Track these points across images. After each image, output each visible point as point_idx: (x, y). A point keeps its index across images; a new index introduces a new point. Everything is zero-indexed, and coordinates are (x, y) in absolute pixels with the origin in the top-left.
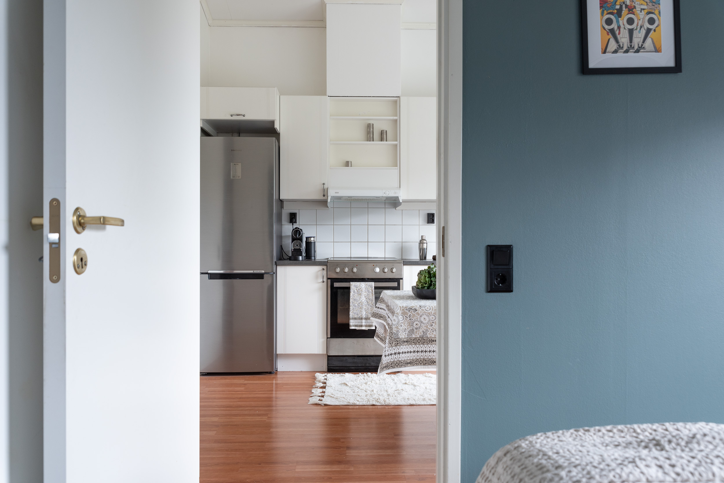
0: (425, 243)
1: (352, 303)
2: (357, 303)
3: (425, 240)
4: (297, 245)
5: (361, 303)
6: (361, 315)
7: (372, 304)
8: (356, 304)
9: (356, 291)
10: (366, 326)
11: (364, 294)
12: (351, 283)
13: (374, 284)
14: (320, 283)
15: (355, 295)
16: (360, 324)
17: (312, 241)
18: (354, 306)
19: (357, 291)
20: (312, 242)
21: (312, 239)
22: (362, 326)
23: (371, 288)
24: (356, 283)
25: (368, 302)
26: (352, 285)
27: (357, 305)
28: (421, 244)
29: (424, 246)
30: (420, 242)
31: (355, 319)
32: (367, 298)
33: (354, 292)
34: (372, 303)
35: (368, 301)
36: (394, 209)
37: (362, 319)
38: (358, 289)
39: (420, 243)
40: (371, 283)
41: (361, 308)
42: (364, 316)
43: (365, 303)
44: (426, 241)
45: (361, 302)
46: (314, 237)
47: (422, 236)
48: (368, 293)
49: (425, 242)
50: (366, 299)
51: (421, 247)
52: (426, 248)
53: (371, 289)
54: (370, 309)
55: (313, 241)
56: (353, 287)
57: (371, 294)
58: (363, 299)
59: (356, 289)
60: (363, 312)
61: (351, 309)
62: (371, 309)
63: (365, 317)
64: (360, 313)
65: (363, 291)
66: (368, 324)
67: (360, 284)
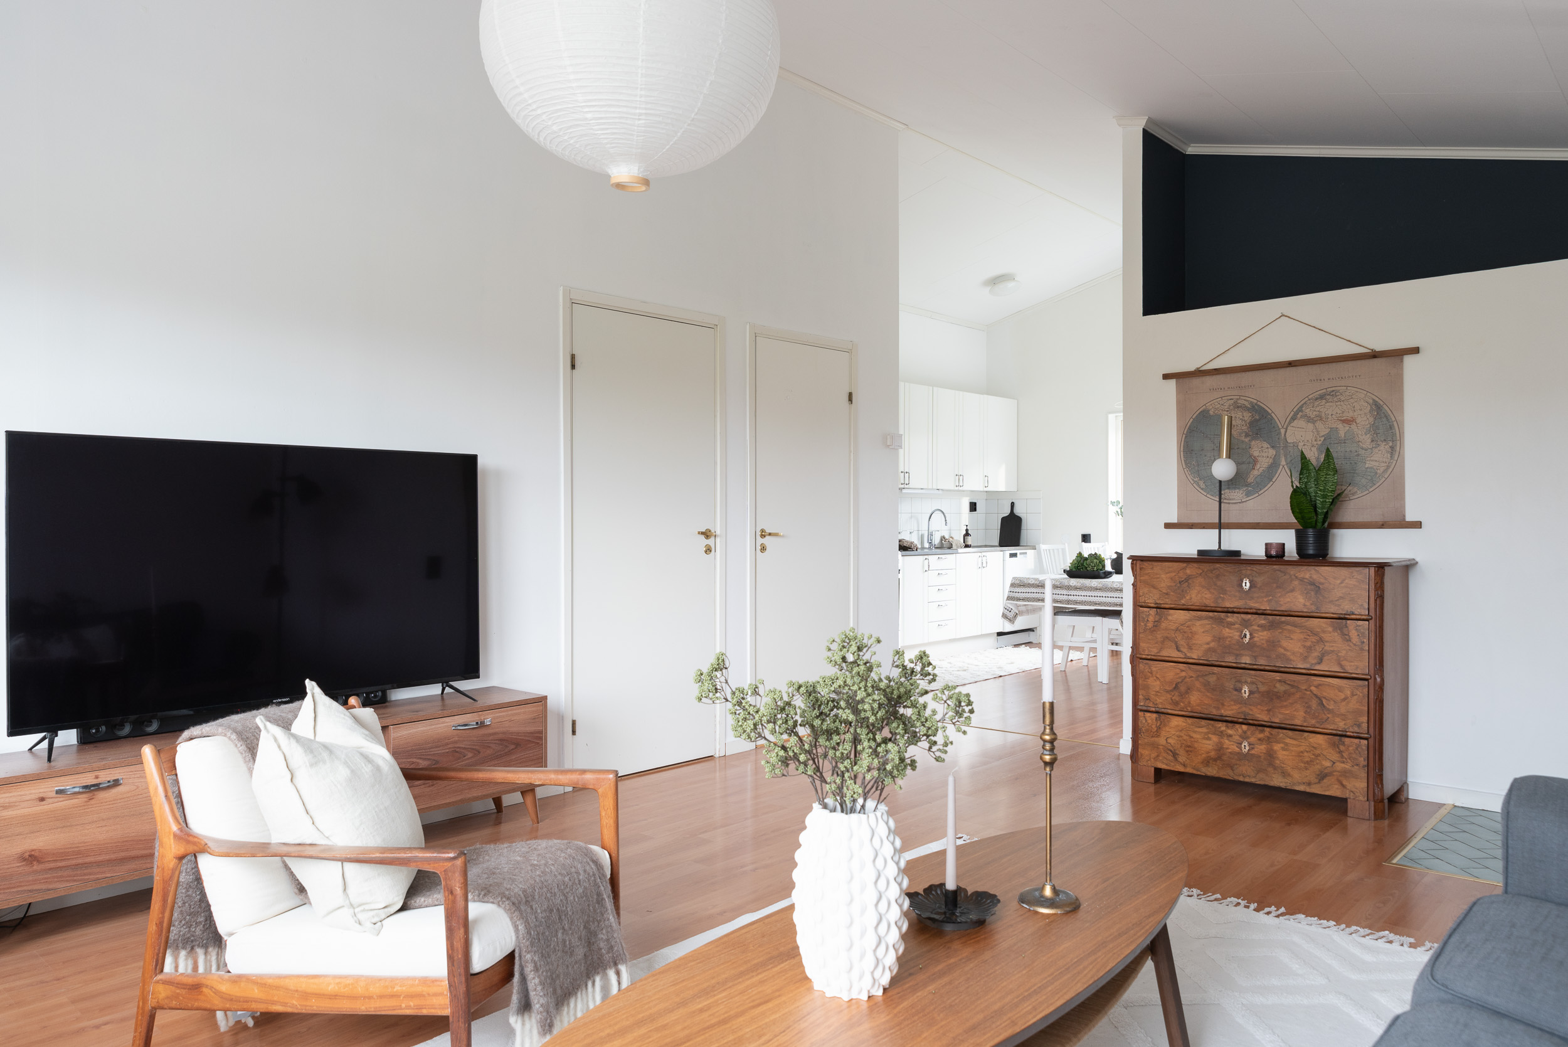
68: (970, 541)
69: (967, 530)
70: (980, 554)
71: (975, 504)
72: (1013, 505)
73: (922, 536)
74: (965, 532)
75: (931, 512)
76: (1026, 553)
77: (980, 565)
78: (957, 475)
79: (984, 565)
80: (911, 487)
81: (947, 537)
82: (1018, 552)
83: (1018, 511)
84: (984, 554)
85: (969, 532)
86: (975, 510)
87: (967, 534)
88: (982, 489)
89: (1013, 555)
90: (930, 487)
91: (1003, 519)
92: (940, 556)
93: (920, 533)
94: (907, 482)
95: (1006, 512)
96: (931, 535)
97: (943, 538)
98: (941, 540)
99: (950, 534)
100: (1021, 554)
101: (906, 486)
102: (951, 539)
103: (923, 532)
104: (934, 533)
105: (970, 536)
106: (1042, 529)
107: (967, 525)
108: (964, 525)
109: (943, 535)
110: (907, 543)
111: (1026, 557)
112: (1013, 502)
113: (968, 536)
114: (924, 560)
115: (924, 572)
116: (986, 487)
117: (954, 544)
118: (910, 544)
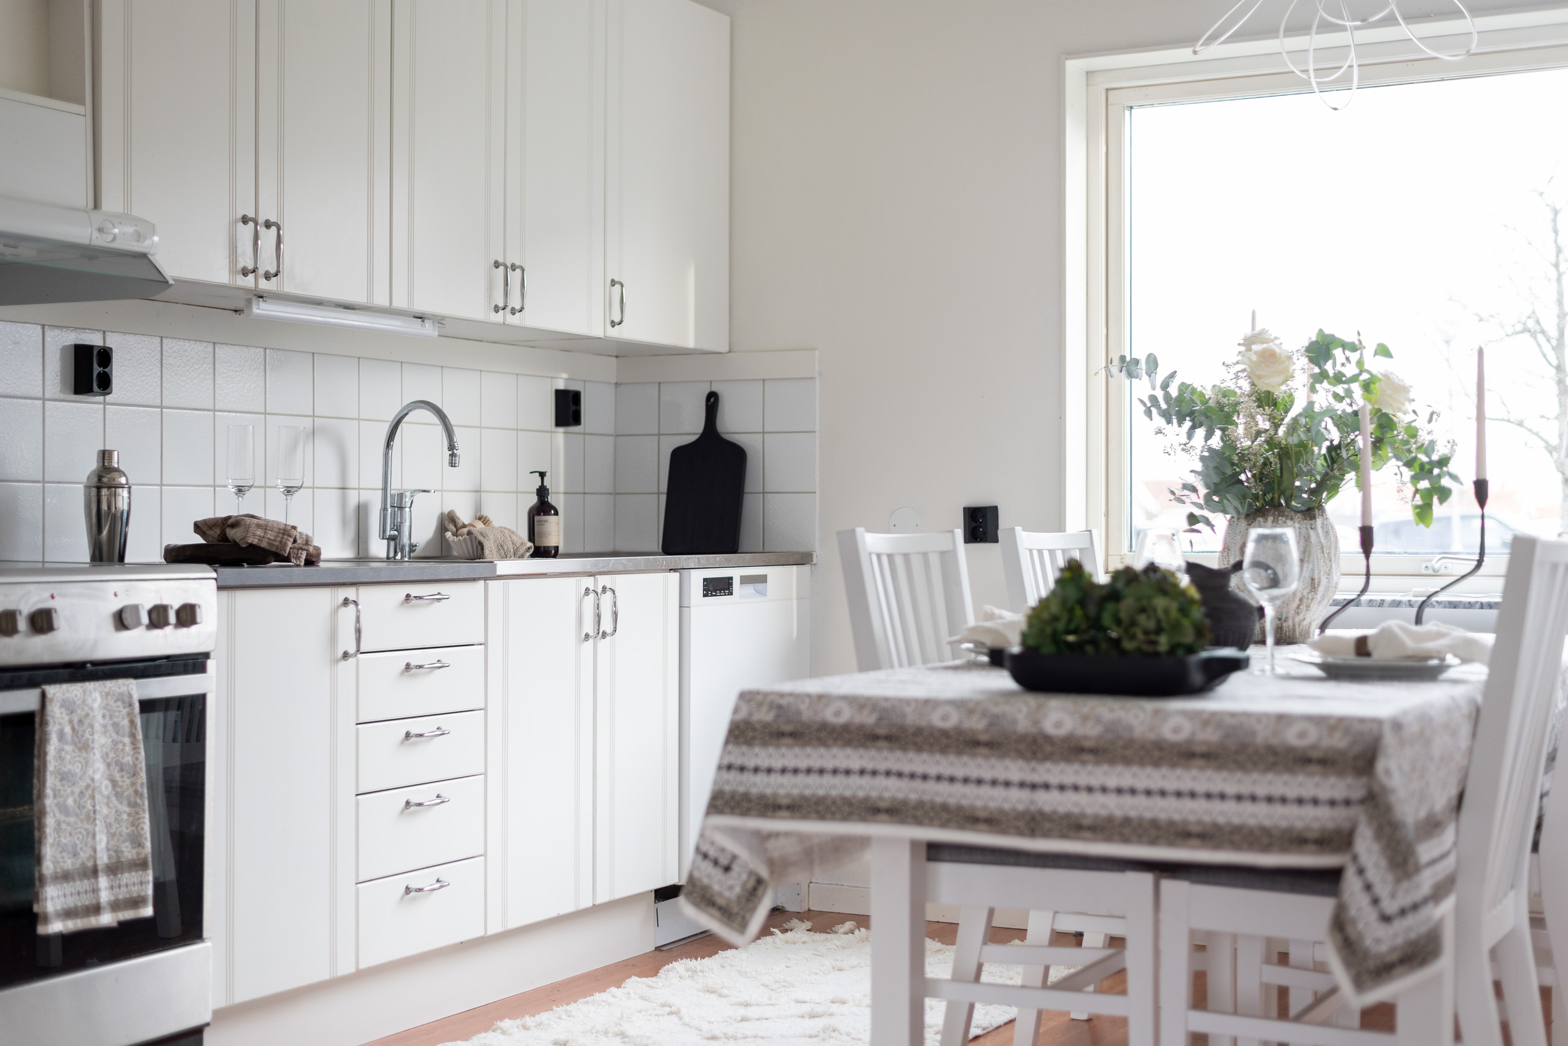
0: (122, 486)
1: (55, 796)
2: (73, 793)
3: (117, 470)
5: (91, 790)
6: (91, 851)
7: (136, 792)
8: (70, 801)
9: (68, 729)
10: (115, 906)
11: (101, 741)
12: (52, 690)
13: (135, 690)
15: (67, 753)
16: (86, 900)
18: (63, 809)
19: (73, 729)
22: (96, 909)
24: (68, 691)
25: (114, 783)
26: (52, 700)
27: (75, 801)
28: (104, 492)
29: (119, 499)
30: (99, 481)
31: (65, 877)
32: (115, 763)
33: (61, 735)
34: (133, 784)
35: (118, 776)
37: (94, 872)
38: (76, 719)
39: (99, 488)
40: (124, 685)
41: (88, 818)
42: (103, 859)
43: (105, 787)
44: (125, 475)
45: (88, 787)
47: (105, 455)
48: (115, 736)
49: (123, 480)
50: (109, 765)
51: (104, 507)
52: (126, 508)
53: (129, 715)
54: (125, 816)
56: (56, 710)
57: (127, 740)
58: (98, 770)
59: (67, 718)
60: (97, 838)
61: (47, 830)
62: (129, 815)
63: (106, 859)
64: (87, 844)
65: (97, 727)
66: (122, 894)
67: (85, 692)
68: (554, 531)
69: (542, 492)
70: (588, 582)
71: (576, 395)
72: (712, 402)
73: (361, 512)
74: (533, 500)
75: (391, 416)
76: (763, 579)
77: (589, 627)
78: (497, 265)
79: (606, 625)
80: (289, 288)
81: (465, 516)
82: (736, 573)
83: (732, 424)
84: (604, 580)
85: (552, 499)
86: (575, 418)
87: (543, 507)
88: (596, 328)
89: (717, 587)
90: (381, 300)
91: (679, 455)
92: (415, 590)
93: (353, 499)
94: (267, 263)
95: (692, 427)
96: (396, 505)
97: (448, 521)
98: (442, 528)
99: (478, 506)
100: (745, 580)
101: (264, 285)
102: (480, 525)
103: (365, 496)
104: (407, 500)
105: (553, 512)
106: (817, 491)
107: (542, 475)
108: (531, 473)
109: (446, 511)
110: (260, 536)
111: (765, 594)
112: (714, 389)
113: (547, 513)
114: (338, 608)
115: (338, 661)
116: (613, 324)
117: (492, 541)
118: (277, 536)
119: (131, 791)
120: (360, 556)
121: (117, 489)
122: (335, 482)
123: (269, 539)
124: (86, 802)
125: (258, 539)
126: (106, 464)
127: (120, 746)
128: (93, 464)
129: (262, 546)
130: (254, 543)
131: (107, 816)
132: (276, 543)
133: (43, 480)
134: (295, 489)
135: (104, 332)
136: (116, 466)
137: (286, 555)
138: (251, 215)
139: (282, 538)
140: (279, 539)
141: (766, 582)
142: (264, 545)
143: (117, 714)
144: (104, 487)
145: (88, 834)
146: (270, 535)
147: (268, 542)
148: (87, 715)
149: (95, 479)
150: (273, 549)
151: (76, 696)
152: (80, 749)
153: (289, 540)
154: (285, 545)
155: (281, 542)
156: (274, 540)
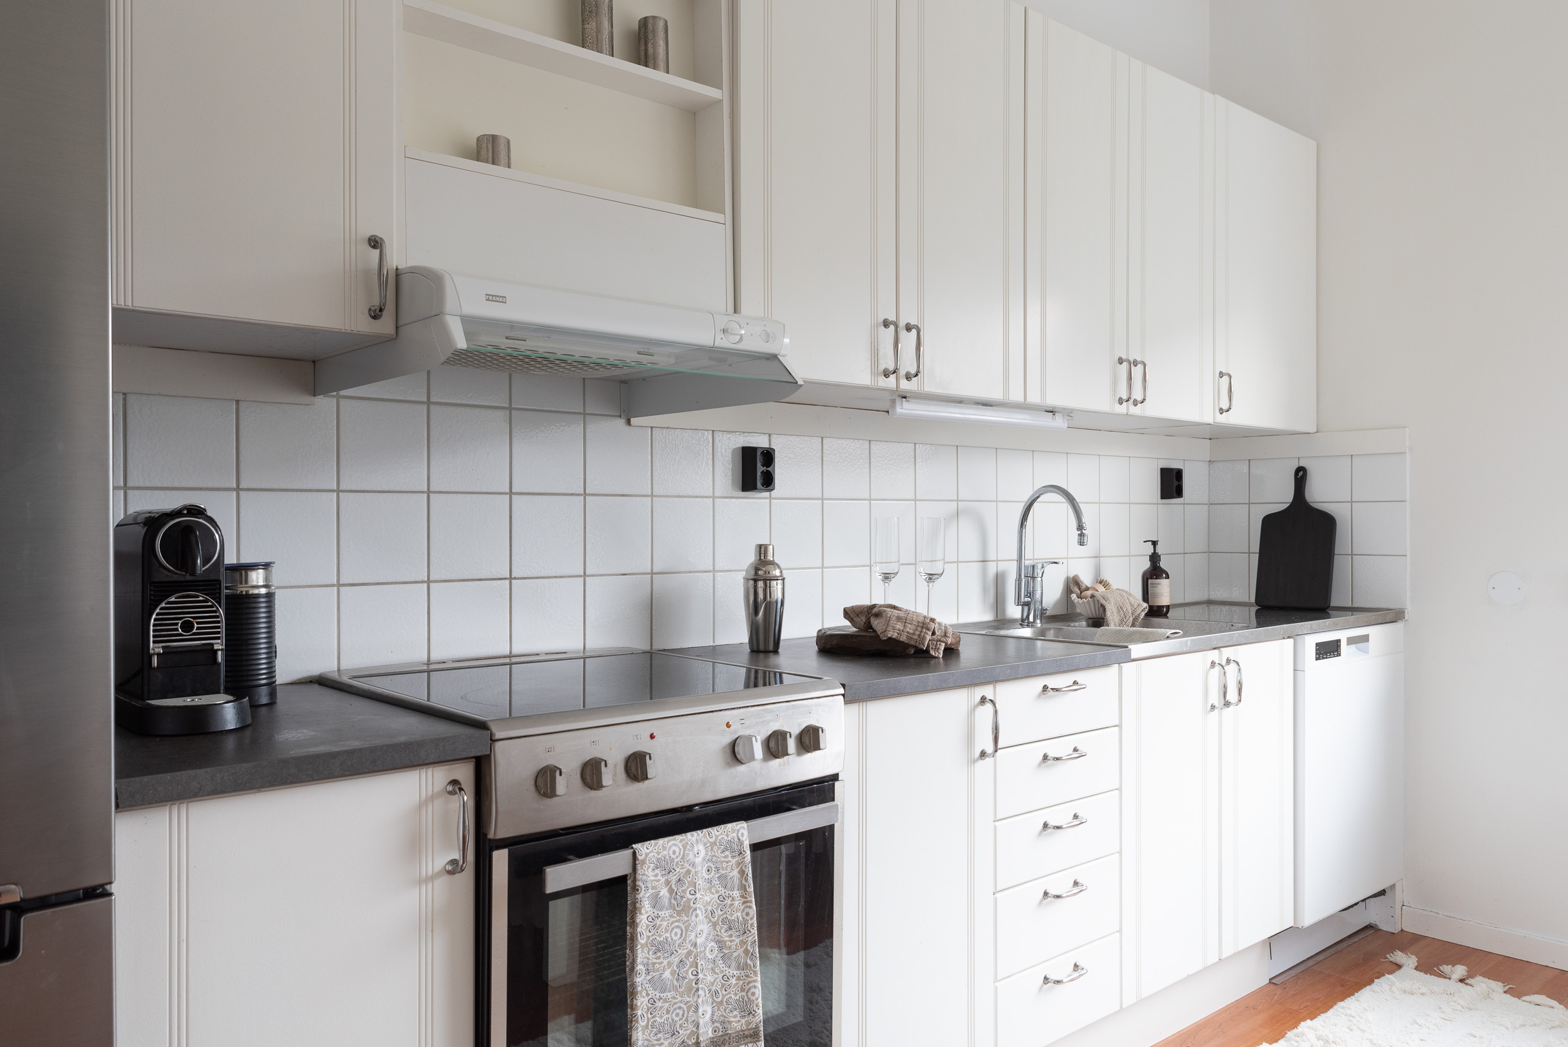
0: (776, 579)
1: (648, 972)
2: (670, 964)
3: (772, 563)
4: (187, 626)
5: (692, 957)
6: (691, 1027)
7: (746, 952)
8: (667, 974)
9: (664, 892)
11: (705, 898)
12: (644, 849)
13: (746, 833)
14: (433, 877)
15: (663, 920)
17: (256, 591)
18: (658, 984)
19: (671, 891)
20: (258, 596)
21: (257, 577)
23: (734, 861)
24: (664, 848)
25: (721, 944)
26: (644, 862)
27: (673, 973)
28: (761, 584)
30: (756, 573)
32: (722, 922)
33: (656, 901)
34: (743, 943)
35: (725, 937)
36: (621, 422)
38: (673, 879)
39: (755, 581)
40: (733, 831)
41: (689, 989)
42: (707, 1033)
43: (710, 951)
44: (779, 567)
45: (689, 953)
46: (267, 566)
47: (762, 549)
48: (722, 891)
49: (777, 573)
50: (715, 925)
51: (761, 596)
52: (780, 598)
53: (738, 864)
54: (733, 981)
55: (263, 591)
56: (650, 873)
57: (736, 893)
58: (702, 931)
59: (663, 880)
60: (701, 1011)
61: (639, 1012)
62: (739, 979)
63: (711, 1035)
64: (687, 1020)
65: (700, 883)
67: (685, 847)
68: (1164, 593)
69: (1154, 558)
70: (1214, 655)
71: (1178, 474)
72: (1301, 476)
73: (999, 580)
74: (1147, 565)
75: (1026, 497)
76: (1365, 639)
77: (1215, 698)
78: (1121, 361)
79: (1232, 696)
80: (929, 388)
81: (1087, 580)
82: (1342, 635)
83: (1319, 494)
84: (1228, 652)
85: (1163, 564)
86: (1179, 492)
87: (1155, 572)
88: (1208, 416)
89: (1328, 650)
90: (1016, 396)
91: (1270, 523)
92: (1053, 681)
93: (992, 569)
94: (908, 364)
95: (1281, 497)
96: (1029, 576)
97: (1073, 585)
98: (1068, 591)
99: (1098, 570)
100: (1351, 641)
101: (905, 385)
102: (1101, 588)
103: (1002, 566)
104: (1039, 571)
105: (1164, 576)
106: (1408, 554)
107: (1154, 543)
108: (1144, 542)
109: (1071, 575)
110: (899, 630)
111: (1367, 652)
112: (1301, 465)
113: (1158, 577)
114: (976, 707)
115: (975, 761)
116: (1221, 411)
117: (1113, 604)
118: (916, 630)
119: (741, 951)
120: (999, 618)
121: (772, 582)
122: (976, 556)
123: (908, 632)
124: (687, 972)
125: (898, 634)
126: (762, 558)
127: (728, 901)
128: (751, 558)
129: (901, 640)
130: (894, 637)
131: (712, 984)
132: (915, 637)
133: (714, 569)
134: (936, 576)
135: (770, 435)
136: (772, 559)
137: (925, 648)
138: (892, 318)
139: (921, 632)
140: (918, 633)
141: (1368, 641)
142: (903, 638)
143: (724, 865)
144: (760, 580)
145: (689, 1008)
146: (910, 628)
147: (907, 636)
148: (689, 872)
149: (753, 572)
150: (912, 643)
151: (674, 853)
152: (679, 913)
153: (927, 634)
154: (924, 638)
155: (919, 635)
156: (914, 634)
